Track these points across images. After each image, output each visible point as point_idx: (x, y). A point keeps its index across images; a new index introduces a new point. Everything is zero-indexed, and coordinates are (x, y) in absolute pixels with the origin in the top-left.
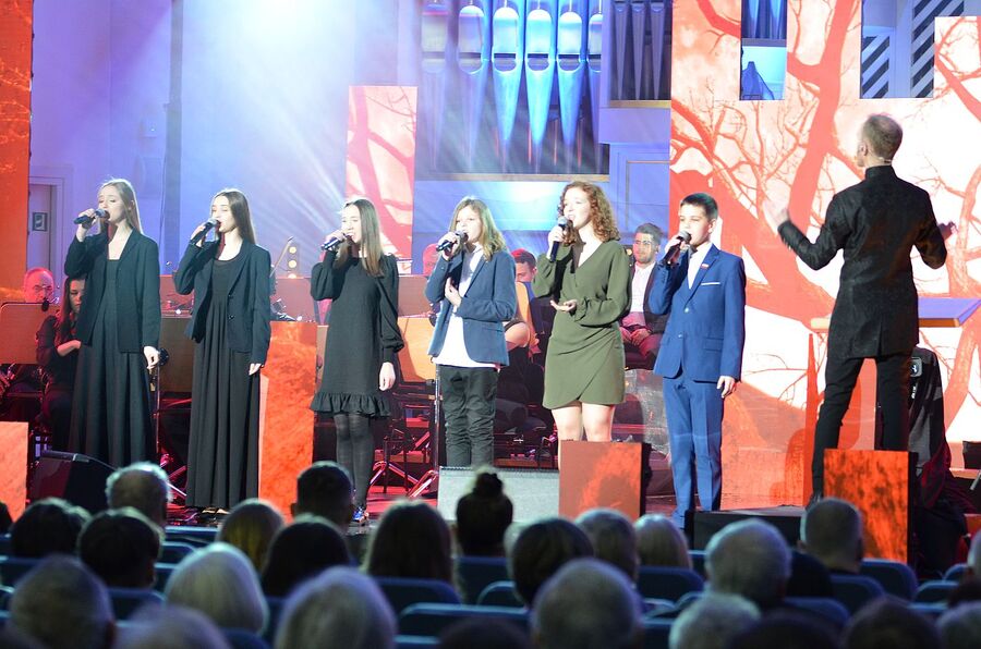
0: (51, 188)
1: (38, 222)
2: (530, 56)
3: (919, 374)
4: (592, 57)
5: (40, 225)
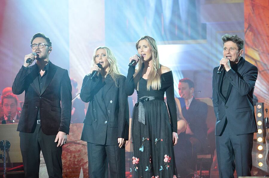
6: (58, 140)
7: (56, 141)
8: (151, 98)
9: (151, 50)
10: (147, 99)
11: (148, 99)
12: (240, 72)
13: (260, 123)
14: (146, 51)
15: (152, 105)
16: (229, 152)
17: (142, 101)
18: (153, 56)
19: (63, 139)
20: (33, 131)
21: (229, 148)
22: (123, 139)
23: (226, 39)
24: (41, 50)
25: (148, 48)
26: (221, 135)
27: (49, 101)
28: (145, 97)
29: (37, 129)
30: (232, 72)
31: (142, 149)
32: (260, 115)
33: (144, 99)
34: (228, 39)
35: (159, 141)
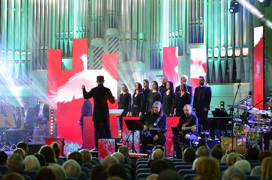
4: (28, 61)
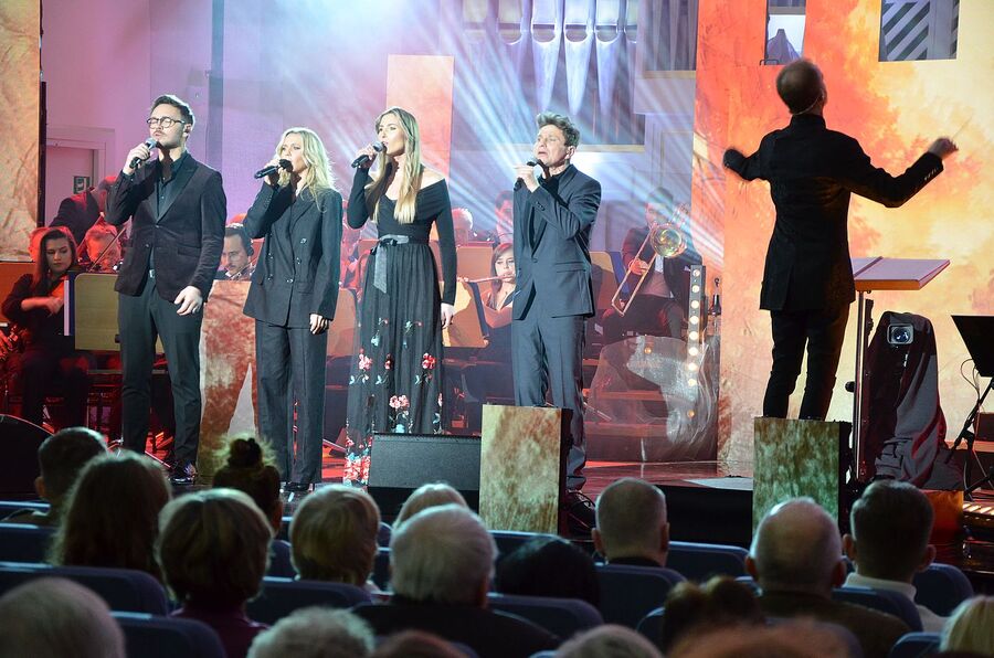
0: (93, 152)
1: (80, 186)
2: (568, 27)
3: (910, 342)
4: (629, 28)
5: (82, 189)
6: (183, 301)
7: (177, 301)
8: (402, 239)
9: (403, 137)
10: (392, 242)
11: (395, 242)
12: (563, 195)
13: (695, 305)
14: (392, 138)
15: (401, 253)
16: (535, 353)
17: (383, 244)
18: (407, 149)
19: (194, 303)
20: (139, 292)
21: (536, 345)
22: (321, 317)
23: (543, 119)
24: (165, 131)
25: (397, 131)
26: (523, 318)
27: (175, 234)
28: (388, 236)
29: (149, 287)
30: (543, 194)
31: (375, 341)
32: (696, 289)
33: (388, 240)
34: (551, 121)
35: (414, 327)
